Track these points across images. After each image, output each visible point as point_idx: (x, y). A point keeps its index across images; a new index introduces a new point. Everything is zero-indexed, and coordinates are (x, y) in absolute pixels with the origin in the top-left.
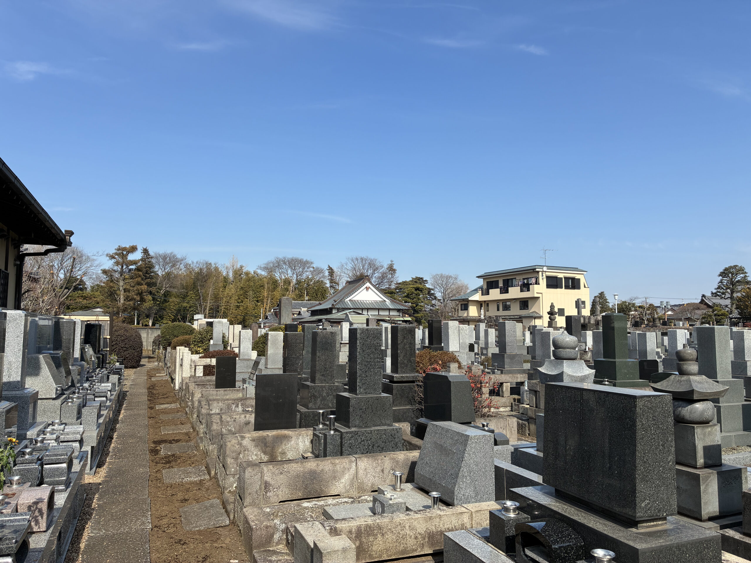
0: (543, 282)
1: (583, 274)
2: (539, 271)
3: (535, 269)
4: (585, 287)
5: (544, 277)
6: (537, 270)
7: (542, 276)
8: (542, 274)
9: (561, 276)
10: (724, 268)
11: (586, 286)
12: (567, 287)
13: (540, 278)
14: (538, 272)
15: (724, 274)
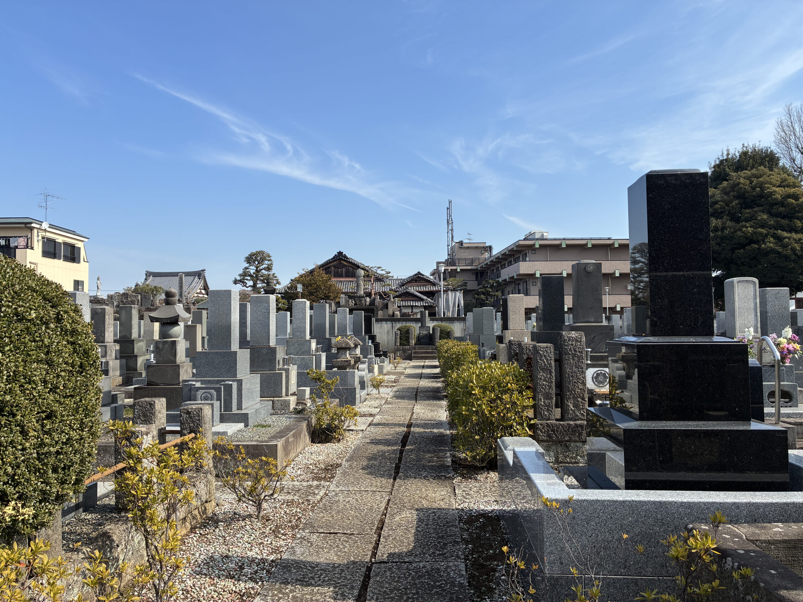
0: (38, 246)
1: (83, 241)
2: (34, 228)
3: (31, 223)
4: (84, 261)
5: (40, 238)
6: (33, 225)
7: (38, 236)
8: (38, 232)
9: (60, 239)
10: (249, 253)
11: (86, 260)
12: (66, 259)
13: (35, 238)
14: (32, 229)
15: (250, 259)
